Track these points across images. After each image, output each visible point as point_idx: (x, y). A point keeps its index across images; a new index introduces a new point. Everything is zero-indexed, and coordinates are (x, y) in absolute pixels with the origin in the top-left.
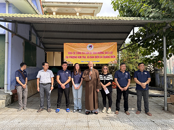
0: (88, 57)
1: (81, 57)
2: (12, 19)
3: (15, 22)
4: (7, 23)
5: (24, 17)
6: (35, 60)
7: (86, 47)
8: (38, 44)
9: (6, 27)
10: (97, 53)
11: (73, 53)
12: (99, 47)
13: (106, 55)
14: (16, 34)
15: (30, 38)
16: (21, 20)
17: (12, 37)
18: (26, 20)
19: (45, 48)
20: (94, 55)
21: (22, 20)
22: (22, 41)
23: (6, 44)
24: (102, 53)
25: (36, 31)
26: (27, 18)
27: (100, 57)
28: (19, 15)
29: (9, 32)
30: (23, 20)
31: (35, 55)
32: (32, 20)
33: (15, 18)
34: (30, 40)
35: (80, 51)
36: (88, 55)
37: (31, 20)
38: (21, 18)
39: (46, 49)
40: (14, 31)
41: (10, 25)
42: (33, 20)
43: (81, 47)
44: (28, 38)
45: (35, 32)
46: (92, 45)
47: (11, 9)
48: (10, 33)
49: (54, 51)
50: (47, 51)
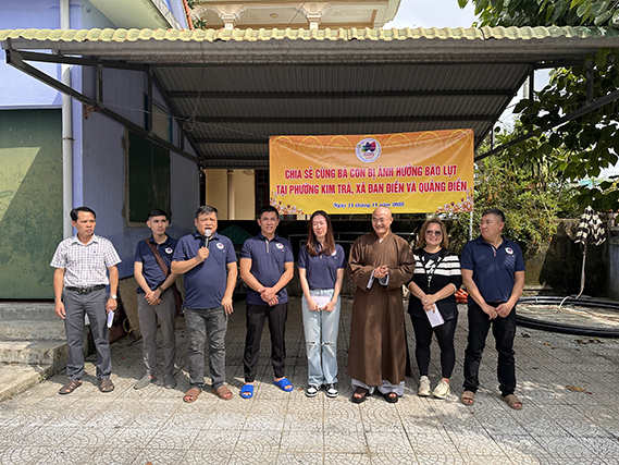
0: (361, 189)
1: (332, 188)
2: (84, 50)
3: (94, 61)
4: (65, 67)
5: (126, 41)
6: (167, 201)
7: (354, 151)
8: (176, 143)
9: (64, 82)
10: (395, 171)
11: (303, 175)
12: (402, 148)
13: (430, 179)
14: (97, 108)
15: (148, 118)
16: (113, 53)
17: (85, 117)
18: (133, 53)
19: (199, 156)
20: (385, 181)
21: (118, 53)
22: (120, 131)
23: (66, 144)
24: (415, 171)
25: (168, 95)
26: (137, 46)
27: (406, 189)
28: (105, 35)
29: (76, 101)
30: (124, 53)
31: (165, 183)
32: (152, 53)
33: (92, 46)
34: (146, 128)
35: (328, 166)
36: (360, 181)
37: (148, 53)
38: (115, 46)
39: (204, 160)
40: (89, 95)
41: (75, 73)
42: (158, 53)
43: (335, 150)
44: (140, 122)
45: (164, 98)
46: (376, 141)
47: (79, 14)
48: (78, 105)
49: (230, 167)
50: (207, 167)
